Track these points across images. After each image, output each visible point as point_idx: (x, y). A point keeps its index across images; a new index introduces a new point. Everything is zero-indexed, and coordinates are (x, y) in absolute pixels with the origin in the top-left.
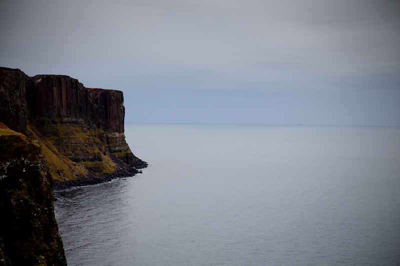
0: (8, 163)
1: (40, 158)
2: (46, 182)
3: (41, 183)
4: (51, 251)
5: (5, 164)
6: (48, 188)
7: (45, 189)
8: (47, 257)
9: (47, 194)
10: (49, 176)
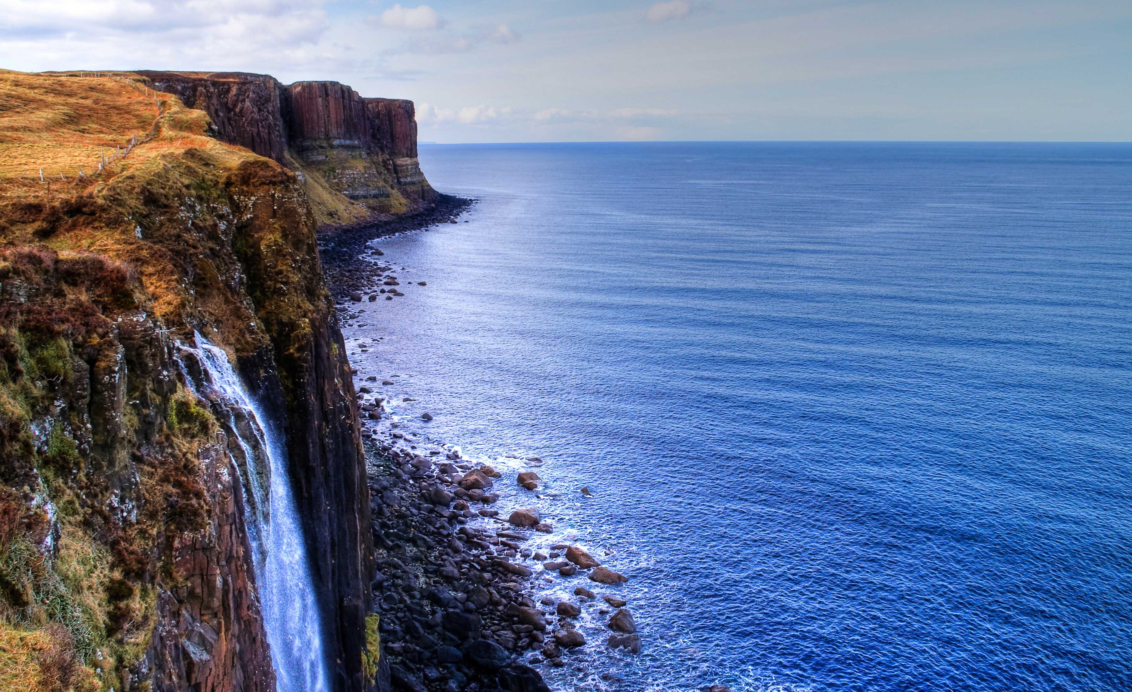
0: (253, 198)
1: (296, 190)
2: (305, 222)
3: (298, 223)
4: (318, 310)
5: (249, 199)
6: (309, 231)
7: (305, 230)
8: (312, 321)
9: (308, 238)
10: (309, 214)
